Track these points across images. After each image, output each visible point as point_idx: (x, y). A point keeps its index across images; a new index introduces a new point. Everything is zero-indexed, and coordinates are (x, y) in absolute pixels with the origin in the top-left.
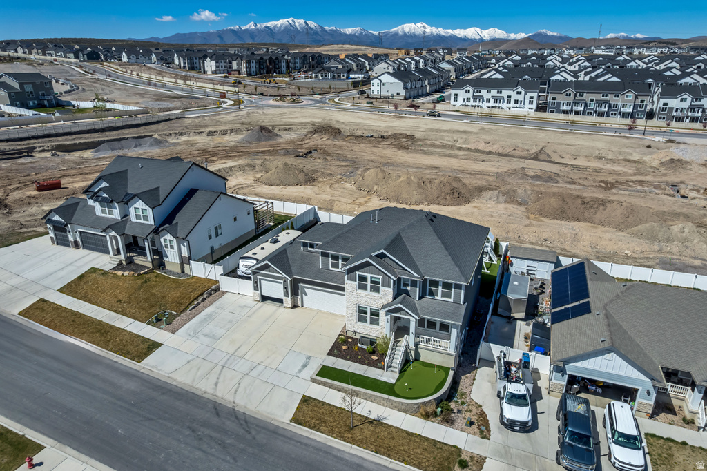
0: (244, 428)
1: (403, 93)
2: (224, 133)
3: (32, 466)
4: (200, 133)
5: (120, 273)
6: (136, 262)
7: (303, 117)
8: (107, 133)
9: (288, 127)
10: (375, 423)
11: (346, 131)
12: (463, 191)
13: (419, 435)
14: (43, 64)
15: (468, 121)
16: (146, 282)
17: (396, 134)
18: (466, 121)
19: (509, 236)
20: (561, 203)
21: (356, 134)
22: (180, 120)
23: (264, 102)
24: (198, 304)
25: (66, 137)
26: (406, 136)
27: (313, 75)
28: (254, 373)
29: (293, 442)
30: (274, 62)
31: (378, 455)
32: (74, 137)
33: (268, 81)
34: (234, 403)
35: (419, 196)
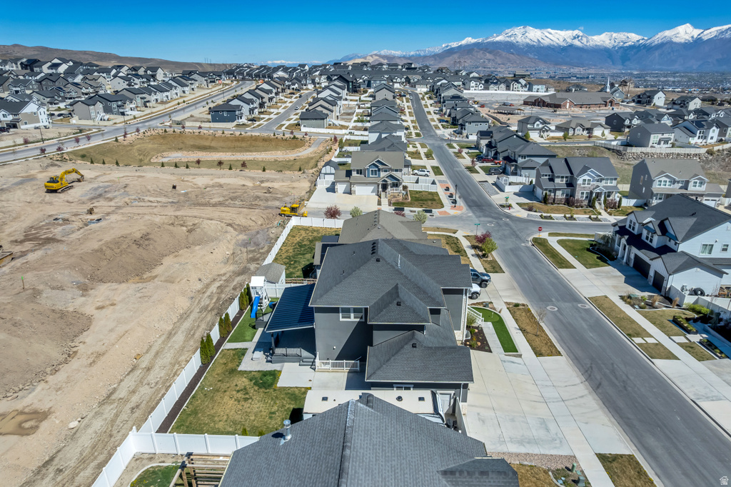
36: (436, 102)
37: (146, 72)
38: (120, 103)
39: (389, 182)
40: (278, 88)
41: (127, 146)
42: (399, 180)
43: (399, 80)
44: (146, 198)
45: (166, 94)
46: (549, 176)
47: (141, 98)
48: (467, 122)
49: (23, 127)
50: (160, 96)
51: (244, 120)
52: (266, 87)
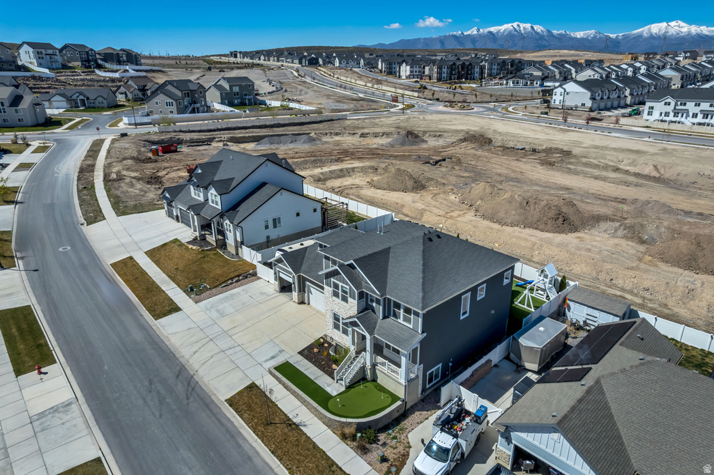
0: (187, 395)
1: (589, 104)
2: (376, 135)
3: (40, 373)
4: (354, 134)
5: (190, 246)
6: (207, 239)
7: (461, 124)
8: (275, 129)
9: (439, 133)
10: (293, 426)
11: (498, 140)
12: (573, 218)
13: (324, 452)
14: (273, 69)
15: (650, 140)
16: (204, 257)
17: (551, 149)
18: (647, 139)
19: (600, 277)
20: (693, 247)
21: (508, 146)
22: (341, 121)
23: (433, 108)
24: (231, 284)
25: (241, 131)
26: (562, 151)
27: (505, 82)
28: (228, 352)
29: (214, 418)
30: (467, 68)
31: (272, 456)
32: (248, 131)
33: (454, 87)
34: (197, 371)
35: (517, 217)
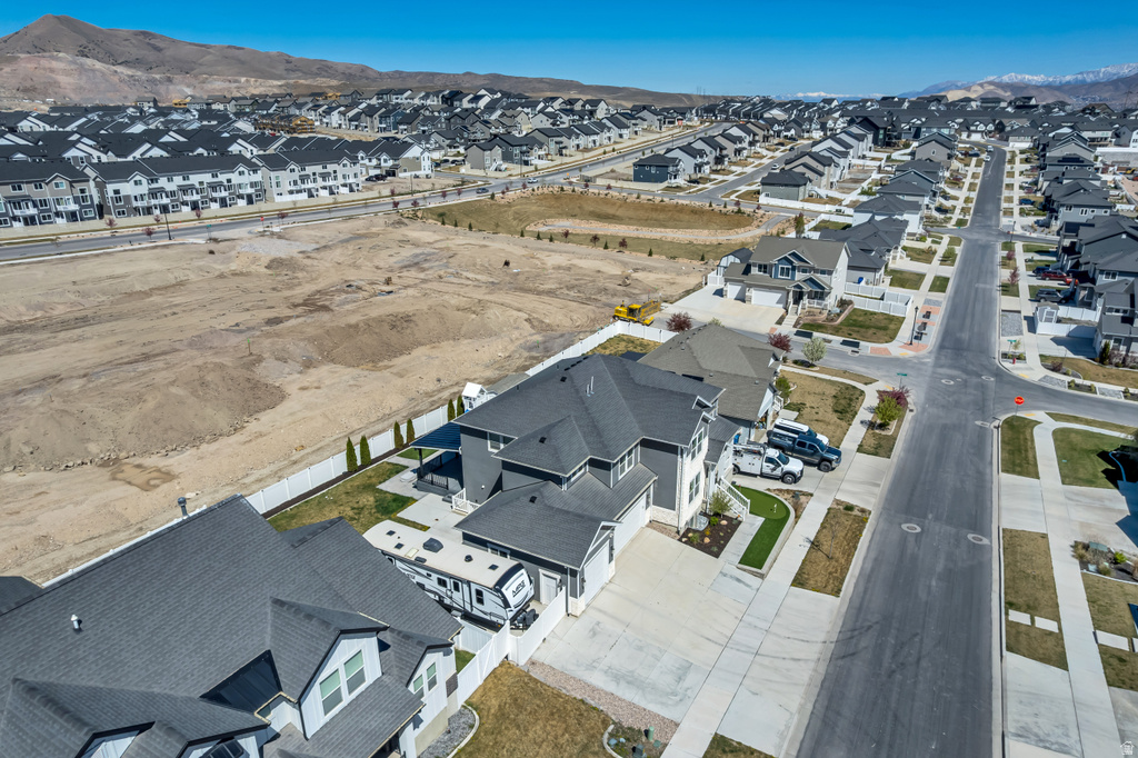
10: (816, 543)
36: (1033, 169)
37: (583, 106)
38: (524, 148)
39: (806, 288)
40: (755, 135)
41: (504, 206)
42: (823, 288)
43: (981, 127)
44: (465, 274)
45: (595, 137)
46: (1125, 311)
47: (556, 143)
48: (1063, 205)
49: (401, 175)
50: (583, 140)
51: (681, 181)
52: (735, 132)
